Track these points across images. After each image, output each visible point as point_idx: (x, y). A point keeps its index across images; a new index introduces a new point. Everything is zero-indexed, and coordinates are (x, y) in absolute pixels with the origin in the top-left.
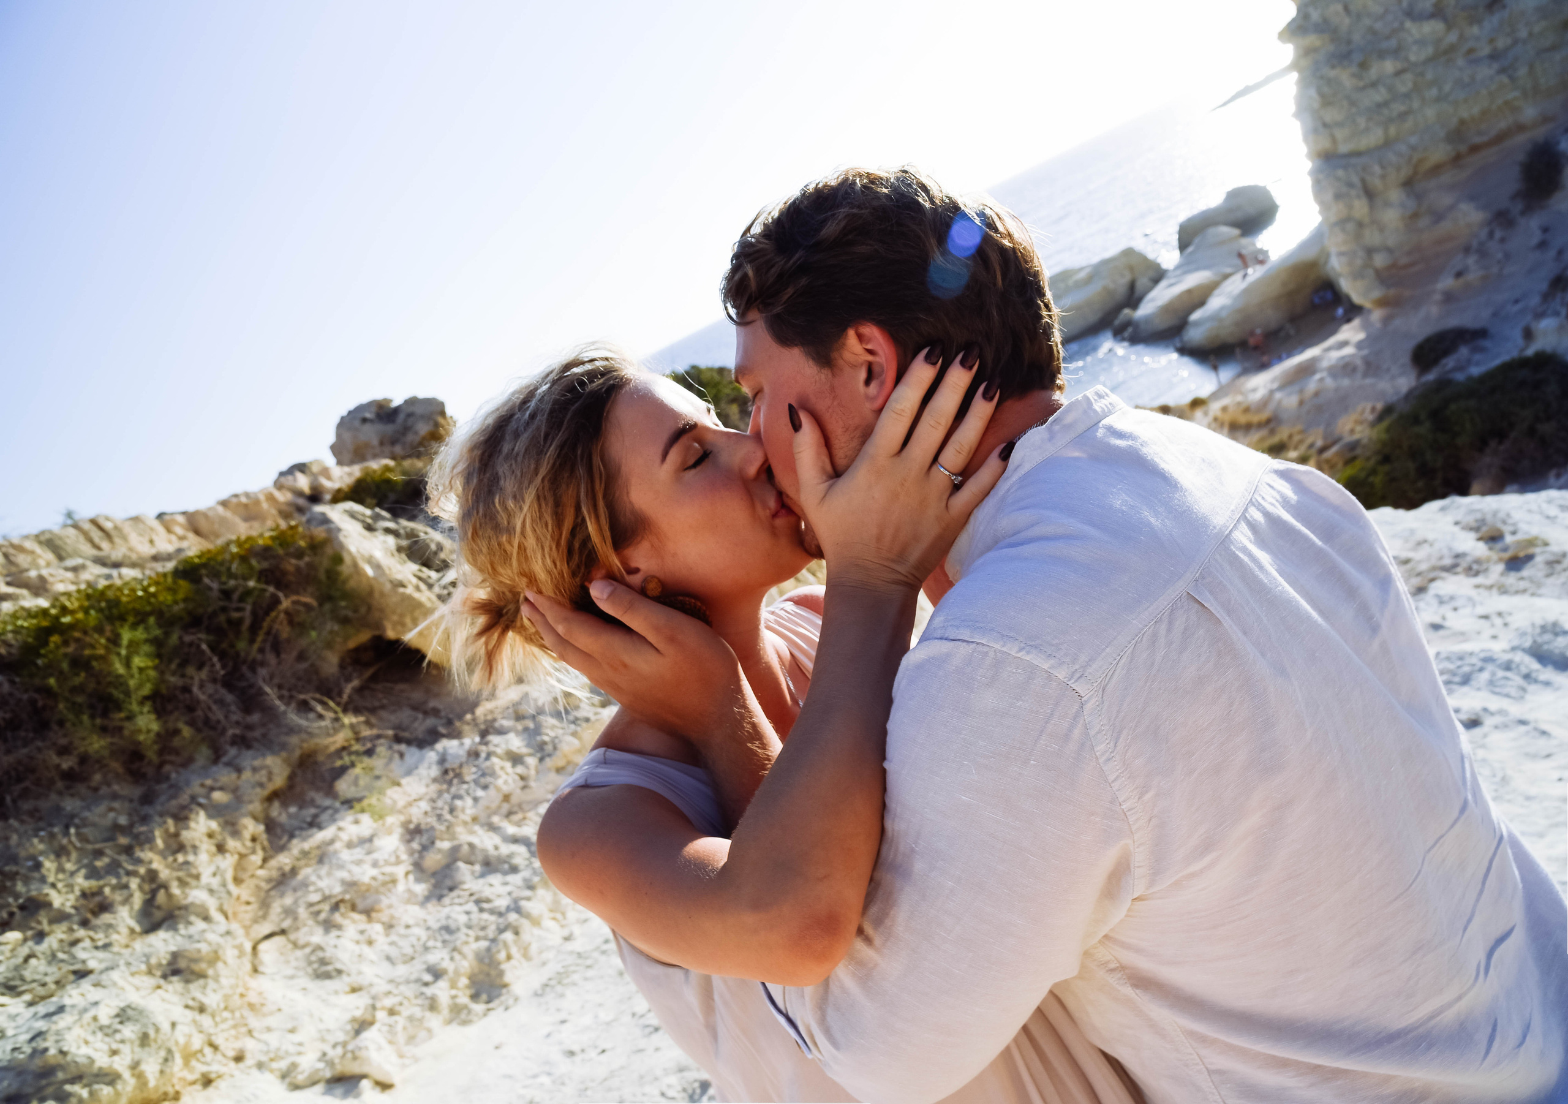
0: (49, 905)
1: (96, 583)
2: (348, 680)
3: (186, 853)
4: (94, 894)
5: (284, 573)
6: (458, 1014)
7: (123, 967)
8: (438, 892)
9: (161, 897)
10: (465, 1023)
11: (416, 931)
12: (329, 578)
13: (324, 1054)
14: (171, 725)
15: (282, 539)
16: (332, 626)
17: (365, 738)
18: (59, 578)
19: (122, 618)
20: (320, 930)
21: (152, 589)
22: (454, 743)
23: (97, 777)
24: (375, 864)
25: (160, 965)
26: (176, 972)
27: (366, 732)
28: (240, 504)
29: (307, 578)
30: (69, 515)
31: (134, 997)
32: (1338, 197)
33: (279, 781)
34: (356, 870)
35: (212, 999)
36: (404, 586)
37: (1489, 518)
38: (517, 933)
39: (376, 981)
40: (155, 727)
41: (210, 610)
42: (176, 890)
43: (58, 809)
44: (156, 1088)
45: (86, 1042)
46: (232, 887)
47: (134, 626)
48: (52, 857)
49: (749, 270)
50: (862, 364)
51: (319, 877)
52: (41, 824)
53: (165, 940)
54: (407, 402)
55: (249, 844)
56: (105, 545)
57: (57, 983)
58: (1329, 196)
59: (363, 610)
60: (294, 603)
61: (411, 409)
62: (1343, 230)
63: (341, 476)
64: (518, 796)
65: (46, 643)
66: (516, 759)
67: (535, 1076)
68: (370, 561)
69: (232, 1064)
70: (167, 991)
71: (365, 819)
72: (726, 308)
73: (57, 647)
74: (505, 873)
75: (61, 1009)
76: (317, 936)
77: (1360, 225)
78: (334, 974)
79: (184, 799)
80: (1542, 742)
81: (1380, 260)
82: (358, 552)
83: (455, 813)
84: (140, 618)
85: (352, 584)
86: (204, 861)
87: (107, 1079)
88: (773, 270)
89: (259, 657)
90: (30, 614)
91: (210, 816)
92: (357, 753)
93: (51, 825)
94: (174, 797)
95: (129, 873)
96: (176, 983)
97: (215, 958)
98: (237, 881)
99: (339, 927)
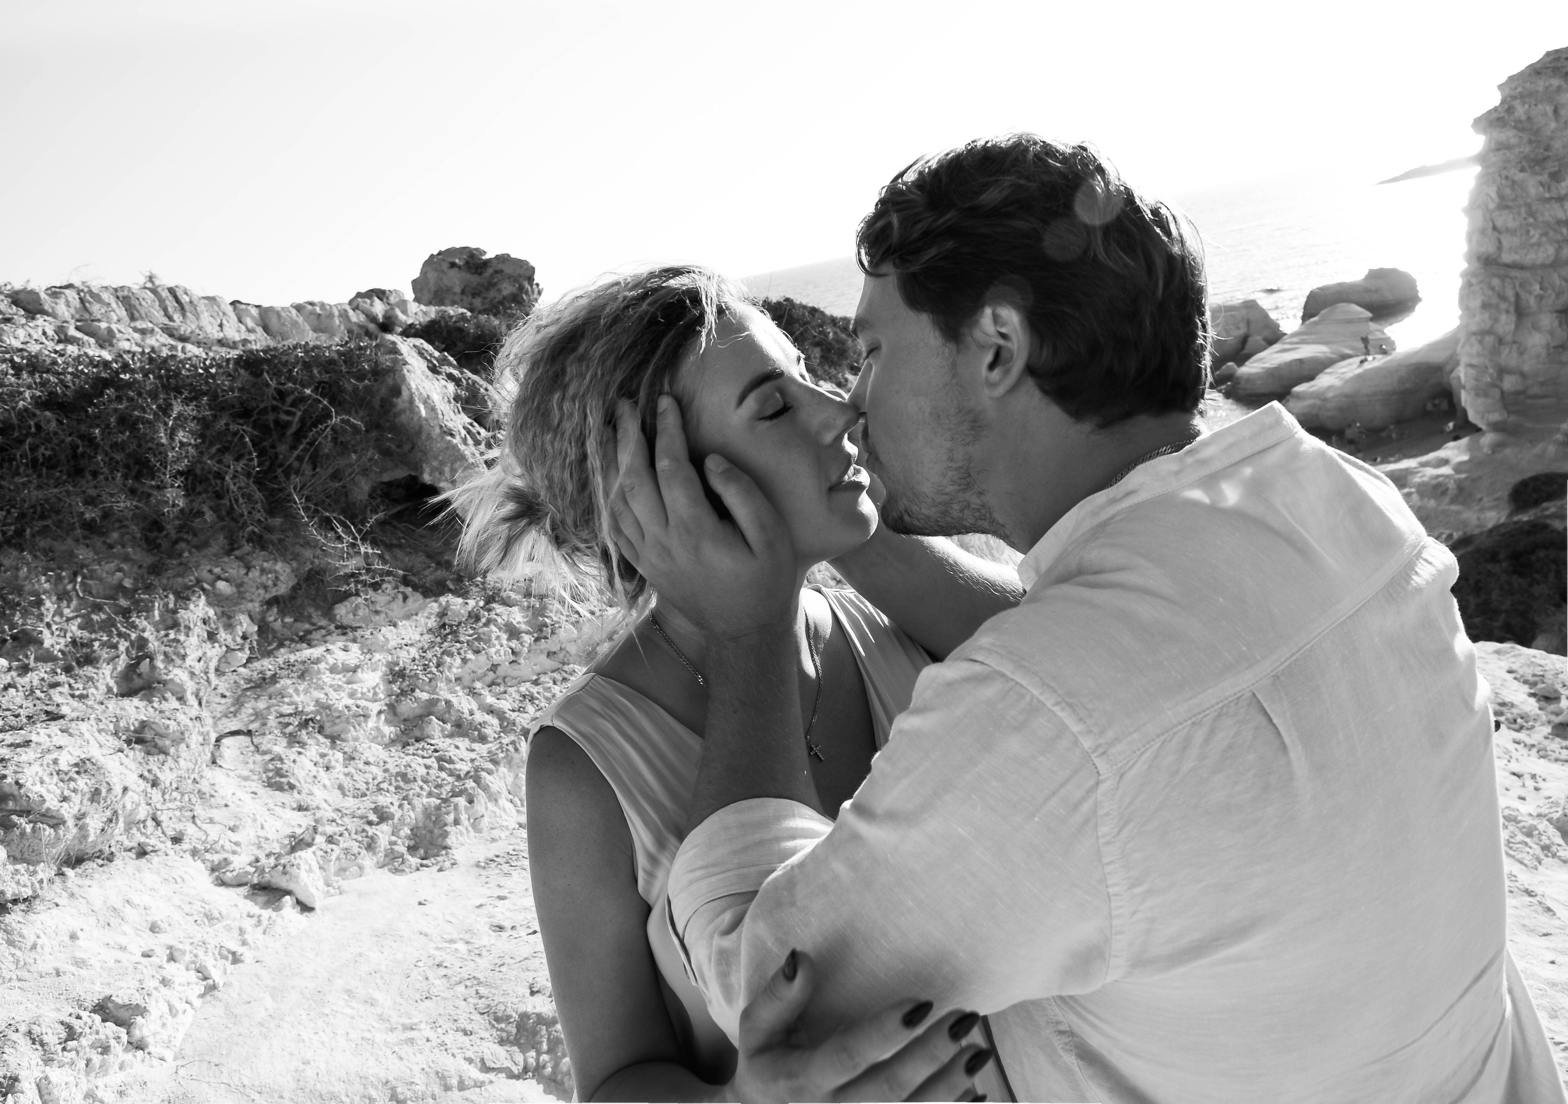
0: (41, 643)
1: (161, 351)
2: (375, 511)
3: (179, 631)
4: (82, 645)
5: (341, 390)
6: (392, 861)
7: (92, 722)
8: (404, 739)
9: (145, 665)
10: (396, 871)
11: (374, 769)
12: (382, 406)
13: (257, 860)
14: (196, 505)
15: (348, 357)
16: (372, 453)
17: (375, 571)
18: (127, 336)
19: (178, 391)
20: (284, 742)
21: (213, 371)
22: (460, 600)
23: (115, 535)
24: (352, 695)
25: (127, 730)
26: (140, 741)
27: (378, 566)
28: (313, 313)
29: (360, 402)
30: (151, 279)
31: (95, 753)
32: (1485, 306)
33: (283, 589)
34: (333, 695)
35: (167, 777)
36: (452, 435)
37: (1549, 676)
38: (471, 802)
39: (324, 805)
40: (181, 503)
41: (262, 406)
42: (160, 664)
43: (72, 555)
44: (95, 843)
45: (42, 782)
46: (212, 676)
47: (187, 401)
48: (54, 598)
49: (895, 220)
50: (991, 347)
51: (297, 691)
52: (52, 564)
53: (137, 708)
54: (497, 257)
55: (239, 640)
56: (177, 317)
57: (29, 718)
58: (1476, 303)
59: (407, 447)
60: (342, 421)
61: (500, 266)
62: (1480, 342)
63: (417, 313)
64: (504, 669)
65: (101, 394)
66: (513, 633)
67: (452, 941)
68: (426, 401)
69: (169, 843)
70: (127, 756)
71: (355, 648)
72: (859, 253)
73: (110, 401)
74: (473, 740)
75: (27, 743)
76: (280, 747)
77: (1500, 341)
78: (286, 787)
79: (190, 579)
80: (1544, 919)
81: (1509, 383)
82: (418, 389)
83: (441, 669)
84: (195, 396)
85: (403, 418)
86: (193, 644)
87: (52, 822)
88: (919, 226)
89: (296, 464)
90: (92, 362)
91: (209, 604)
92: (364, 584)
93: (62, 569)
94: (181, 575)
95: (120, 635)
96: (138, 752)
97: (180, 738)
98: (219, 672)
99: (303, 744)
